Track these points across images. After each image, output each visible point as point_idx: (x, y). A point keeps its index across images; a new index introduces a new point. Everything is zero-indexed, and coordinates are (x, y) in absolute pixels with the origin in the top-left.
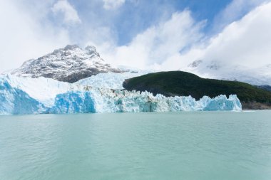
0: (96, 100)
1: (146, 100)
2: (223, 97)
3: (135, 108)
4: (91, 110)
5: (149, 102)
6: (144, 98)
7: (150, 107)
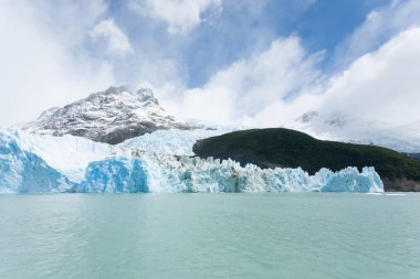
0: (150, 173)
1: (229, 174)
2: (352, 170)
3: (211, 186)
4: (142, 187)
5: (234, 176)
6: (225, 170)
7: (236, 185)
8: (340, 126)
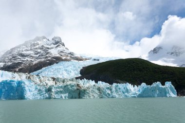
0: (27, 88)
1: (75, 88)
3: (63, 95)
5: (78, 89)
6: (73, 86)
7: (79, 94)
8: (177, 55)
